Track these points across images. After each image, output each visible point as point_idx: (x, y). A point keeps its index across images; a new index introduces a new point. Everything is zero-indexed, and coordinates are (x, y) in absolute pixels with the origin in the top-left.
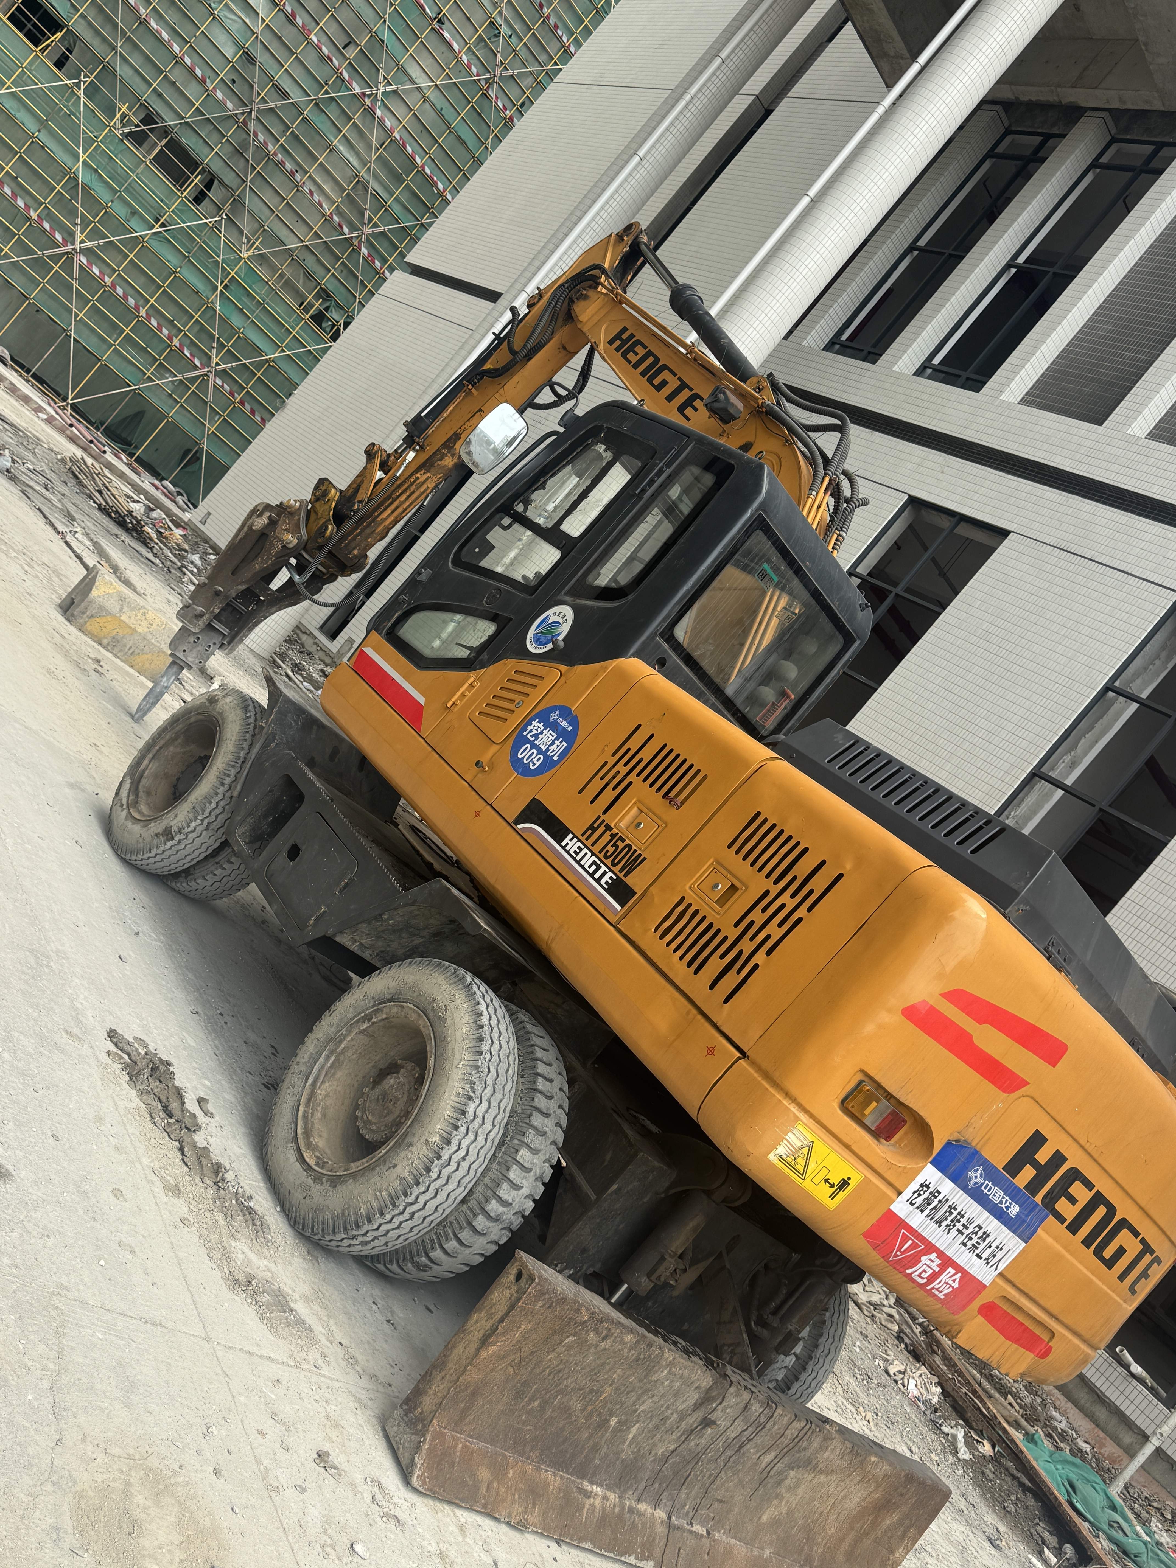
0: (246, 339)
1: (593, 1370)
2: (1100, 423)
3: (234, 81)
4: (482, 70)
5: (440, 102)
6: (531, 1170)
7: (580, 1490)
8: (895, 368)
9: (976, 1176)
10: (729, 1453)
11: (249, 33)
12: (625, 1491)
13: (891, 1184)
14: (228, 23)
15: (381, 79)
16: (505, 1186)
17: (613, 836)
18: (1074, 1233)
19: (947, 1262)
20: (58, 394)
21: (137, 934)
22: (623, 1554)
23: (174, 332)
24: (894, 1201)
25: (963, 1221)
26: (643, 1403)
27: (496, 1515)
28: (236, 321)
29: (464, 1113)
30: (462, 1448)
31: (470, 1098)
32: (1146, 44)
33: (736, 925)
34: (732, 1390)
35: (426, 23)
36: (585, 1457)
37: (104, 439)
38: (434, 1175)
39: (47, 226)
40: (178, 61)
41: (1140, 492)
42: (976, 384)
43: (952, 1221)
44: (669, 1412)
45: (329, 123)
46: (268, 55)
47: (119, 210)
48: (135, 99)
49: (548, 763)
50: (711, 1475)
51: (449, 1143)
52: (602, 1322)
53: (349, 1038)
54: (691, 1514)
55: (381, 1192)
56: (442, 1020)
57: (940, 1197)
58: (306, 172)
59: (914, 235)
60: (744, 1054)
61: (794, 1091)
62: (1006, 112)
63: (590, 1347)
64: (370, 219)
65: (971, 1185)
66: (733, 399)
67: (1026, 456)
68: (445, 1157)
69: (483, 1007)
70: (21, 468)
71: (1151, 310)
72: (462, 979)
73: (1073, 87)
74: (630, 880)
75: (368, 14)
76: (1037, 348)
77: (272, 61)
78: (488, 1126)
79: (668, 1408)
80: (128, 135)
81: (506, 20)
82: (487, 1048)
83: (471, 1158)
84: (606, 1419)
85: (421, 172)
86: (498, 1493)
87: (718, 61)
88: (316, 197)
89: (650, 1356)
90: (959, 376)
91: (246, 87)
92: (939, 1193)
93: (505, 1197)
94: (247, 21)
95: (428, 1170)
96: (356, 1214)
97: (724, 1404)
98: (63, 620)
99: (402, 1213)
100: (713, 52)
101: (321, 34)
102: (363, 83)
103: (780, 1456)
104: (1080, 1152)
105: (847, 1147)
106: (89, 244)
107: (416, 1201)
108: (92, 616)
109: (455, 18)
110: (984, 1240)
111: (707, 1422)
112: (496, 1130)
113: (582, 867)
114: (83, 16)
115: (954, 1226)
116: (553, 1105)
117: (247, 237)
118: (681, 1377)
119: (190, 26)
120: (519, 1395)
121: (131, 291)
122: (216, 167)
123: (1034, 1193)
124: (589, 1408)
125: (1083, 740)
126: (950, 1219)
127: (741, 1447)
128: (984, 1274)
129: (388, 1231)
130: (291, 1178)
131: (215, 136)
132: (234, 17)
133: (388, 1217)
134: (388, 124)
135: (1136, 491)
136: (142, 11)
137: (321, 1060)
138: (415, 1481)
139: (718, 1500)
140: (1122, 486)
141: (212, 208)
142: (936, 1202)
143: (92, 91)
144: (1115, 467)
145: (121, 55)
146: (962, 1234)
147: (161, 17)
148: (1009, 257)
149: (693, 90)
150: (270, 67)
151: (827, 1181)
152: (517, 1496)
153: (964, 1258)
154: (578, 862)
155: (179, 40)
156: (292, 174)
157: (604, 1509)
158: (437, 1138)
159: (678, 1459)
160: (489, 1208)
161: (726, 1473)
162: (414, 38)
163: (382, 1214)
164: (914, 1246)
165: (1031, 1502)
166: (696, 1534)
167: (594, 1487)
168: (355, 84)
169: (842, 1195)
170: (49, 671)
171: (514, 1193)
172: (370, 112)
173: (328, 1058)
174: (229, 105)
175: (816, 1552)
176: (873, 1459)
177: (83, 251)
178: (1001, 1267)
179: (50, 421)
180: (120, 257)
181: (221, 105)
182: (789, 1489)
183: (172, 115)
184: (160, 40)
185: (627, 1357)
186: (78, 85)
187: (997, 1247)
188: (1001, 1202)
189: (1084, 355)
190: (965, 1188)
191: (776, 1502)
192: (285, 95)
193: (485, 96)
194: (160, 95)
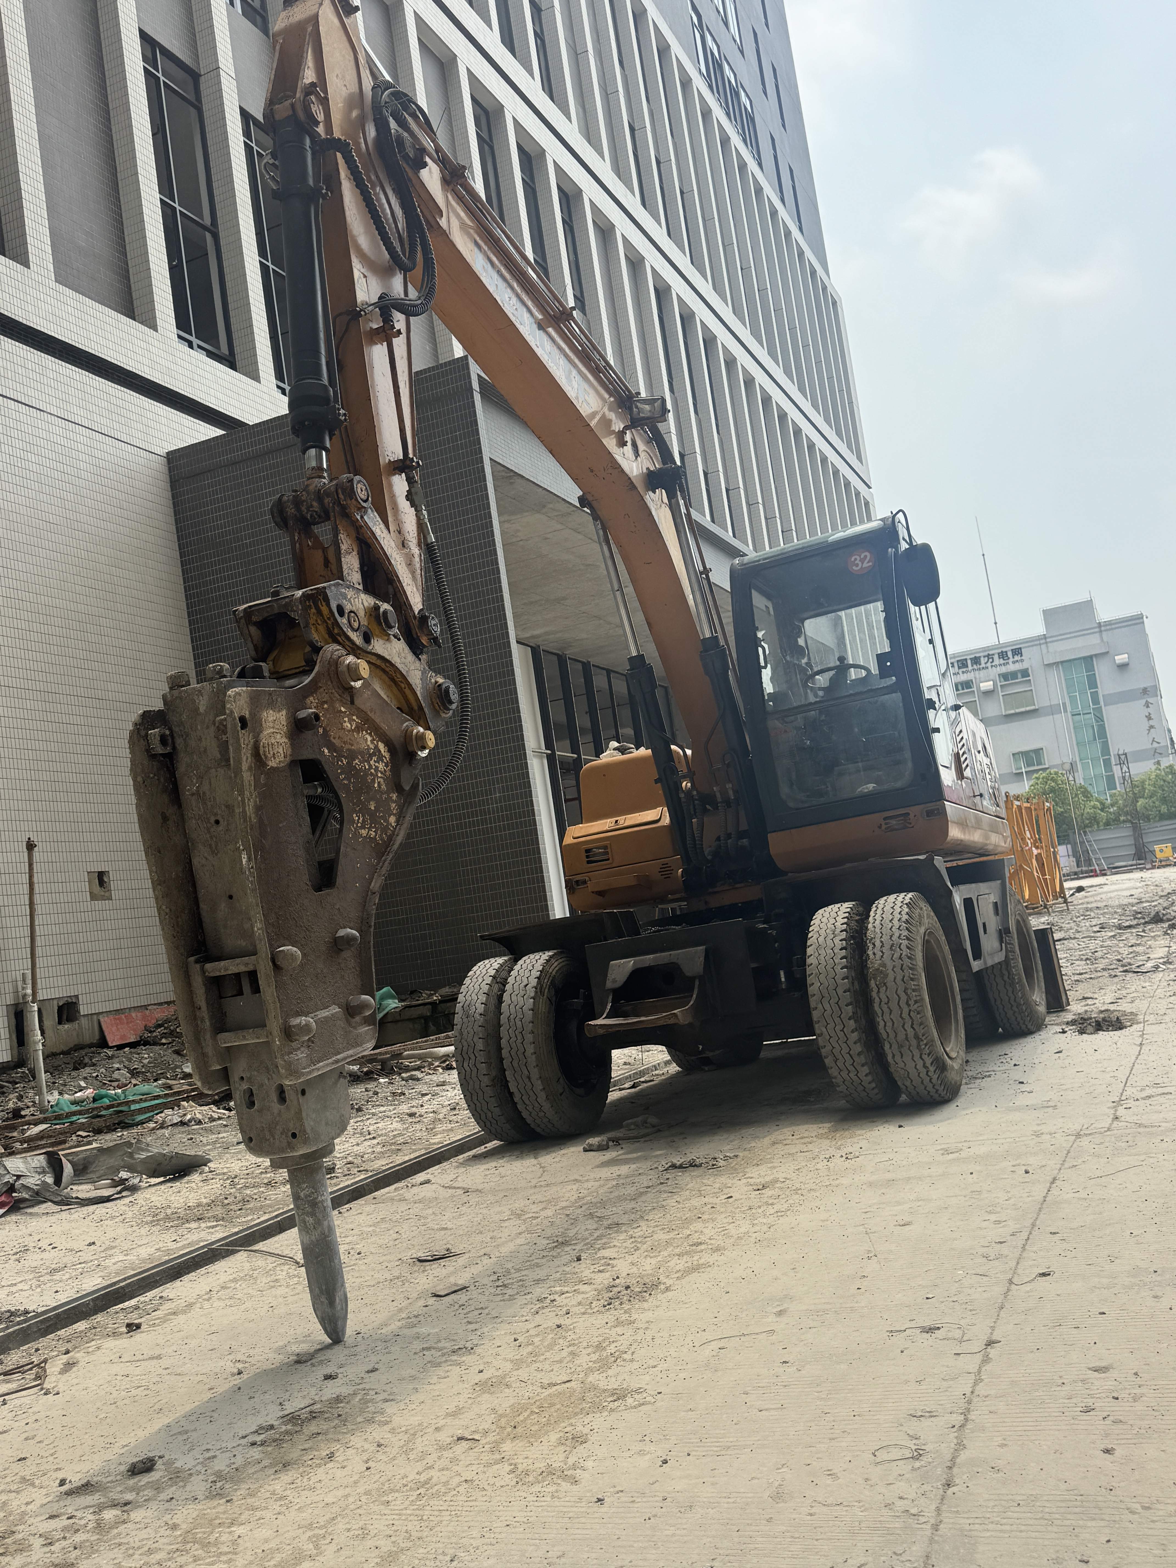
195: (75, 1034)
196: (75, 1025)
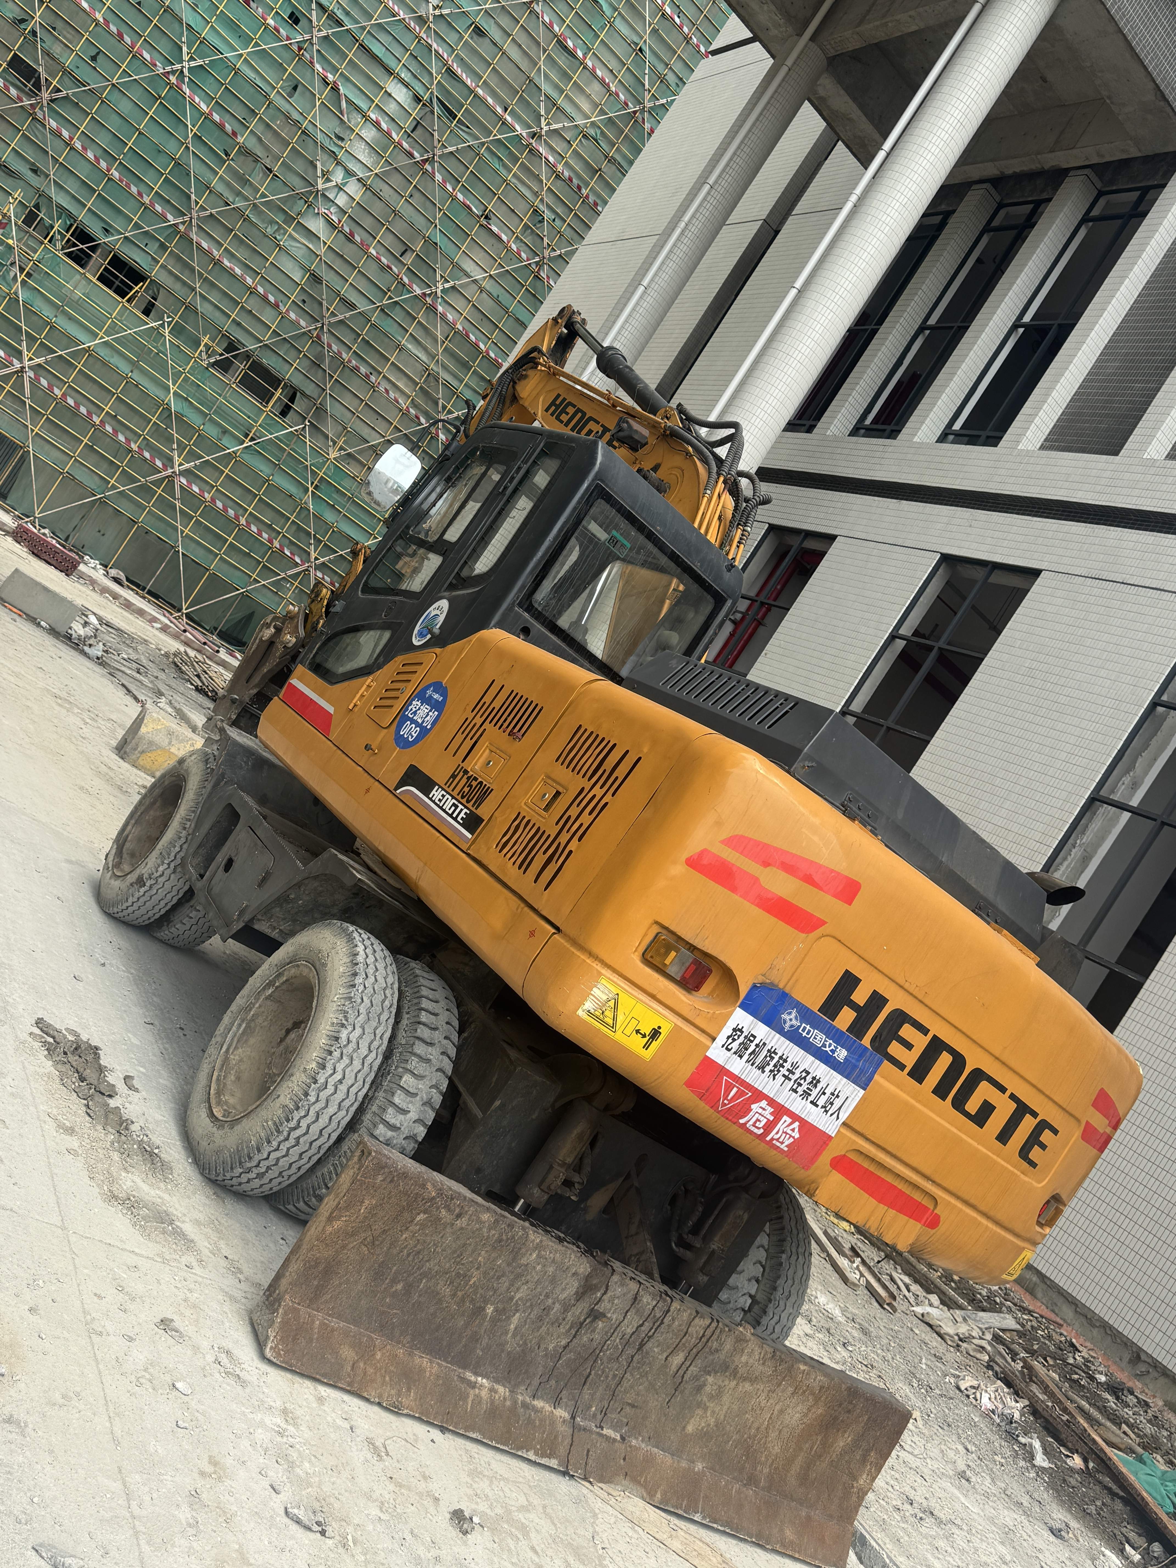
0: (340, 532)
1: (454, 1252)
2: (1116, 454)
3: (304, 301)
4: (531, 255)
5: (495, 290)
6: (417, 1094)
7: (463, 1380)
8: (916, 439)
9: (790, 1018)
10: (630, 1351)
11: (314, 256)
12: (517, 1385)
13: (703, 1031)
14: (294, 251)
15: (438, 277)
16: (391, 1110)
17: (469, 778)
18: (920, 1080)
19: (780, 1110)
20: (173, 607)
21: (103, 965)
22: (520, 1448)
23: (274, 535)
24: (708, 1048)
25: (787, 1065)
26: (518, 1289)
27: (365, 1394)
28: (329, 517)
29: (337, 1039)
30: (320, 1325)
31: (343, 1025)
32: (1109, 98)
33: (557, 824)
34: (615, 1278)
35: (475, 221)
36: (465, 1346)
37: (218, 641)
38: (312, 1099)
39: (147, 455)
40: (252, 291)
41: (1163, 510)
42: (993, 441)
43: (775, 1066)
44: (550, 1301)
45: (396, 325)
46: (332, 272)
47: (211, 431)
48: (218, 333)
49: (424, 732)
50: (615, 1376)
51: (323, 1067)
52: (452, 1199)
53: (257, 1005)
54: (599, 1417)
55: (267, 1122)
56: (324, 965)
57: (757, 1041)
58: (380, 373)
59: (923, 316)
60: (558, 929)
61: (595, 950)
62: (995, 187)
63: (445, 1226)
64: (444, 407)
65: (787, 1027)
66: (636, 426)
67: (1049, 497)
68: (321, 1080)
69: (360, 949)
70: (116, 658)
71: (1155, 341)
72: (345, 930)
73: (1051, 152)
74: (479, 812)
75: (420, 222)
76: (1048, 395)
77: (336, 278)
78: (364, 1051)
79: (547, 1296)
80: (213, 365)
81: (548, 206)
82: (361, 981)
83: (349, 1081)
84: (480, 1307)
85: (486, 357)
86: (365, 1373)
87: (707, 188)
88: (392, 395)
89: (513, 1237)
90: (979, 436)
91: (316, 306)
92: (755, 1037)
93: (392, 1121)
94: (311, 246)
95: (306, 1094)
96: (247, 1147)
97: (609, 1294)
98: (117, 758)
99: (287, 1139)
100: (702, 180)
101: (379, 246)
102: (423, 285)
103: (691, 1358)
104: (901, 993)
105: (653, 997)
106: (187, 466)
107: (298, 1126)
108: (143, 752)
109: (500, 213)
110: (816, 1086)
111: (595, 1315)
112: (373, 1055)
113: (444, 811)
114: (163, 267)
115: (779, 1071)
116: (437, 1036)
117: (332, 440)
118: (553, 1261)
119: (260, 260)
120: (378, 1275)
121: (231, 503)
122: (297, 381)
123: (860, 1035)
124: (460, 1294)
125: (1140, 760)
126: (772, 1063)
127: (642, 1345)
128: (829, 1125)
129: (278, 1159)
130: (200, 1131)
131: (293, 353)
132: (298, 245)
133: (275, 1144)
134: (450, 317)
135: (1159, 510)
136: (215, 253)
137: (234, 1028)
138: (268, 1353)
139: (629, 1404)
140: (1144, 508)
141: (297, 418)
142: (752, 1047)
143: (177, 331)
144: (1136, 492)
145: (201, 294)
146: (790, 1080)
147: (232, 255)
148: (1014, 319)
149: (687, 218)
150: (336, 283)
151: (638, 1032)
152: (387, 1378)
153: (798, 1105)
154: (441, 808)
155: (251, 273)
156: (367, 376)
157: (492, 1402)
158: (314, 1065)
159: (572, 1356)
160: (377, 1132)
161: (632, 1375)
162: (465, 236)
163: (269, 1142)
164: (740, 1094)
165: (1119, 1506)
166: (608, 1438)
167: (480, 1379)
168: (415, 287)
169: (655, 1045)
170: (82, 788)
171: (401, 1117)
172: (432, 309)
173: (240, 1025)
174: (303, 323)
175: (761, 1472)
176: (802, 1367)
177: (183, 473)
178: (844, 1116)
179: (164, 629)
180: (217, 474)
181: (295, 325)
182: (711, 1397)
183: (252, 340)
184: (234, 276)
185: (488, 1237)
186: (162, 325)
187: (833, 1094)
188: (824, 1045)
189: (1096, 394)
190: (781, 1031)
191: (699, 1412)
192: (353, 306)
193: (537, 277)
194: (239, 324)
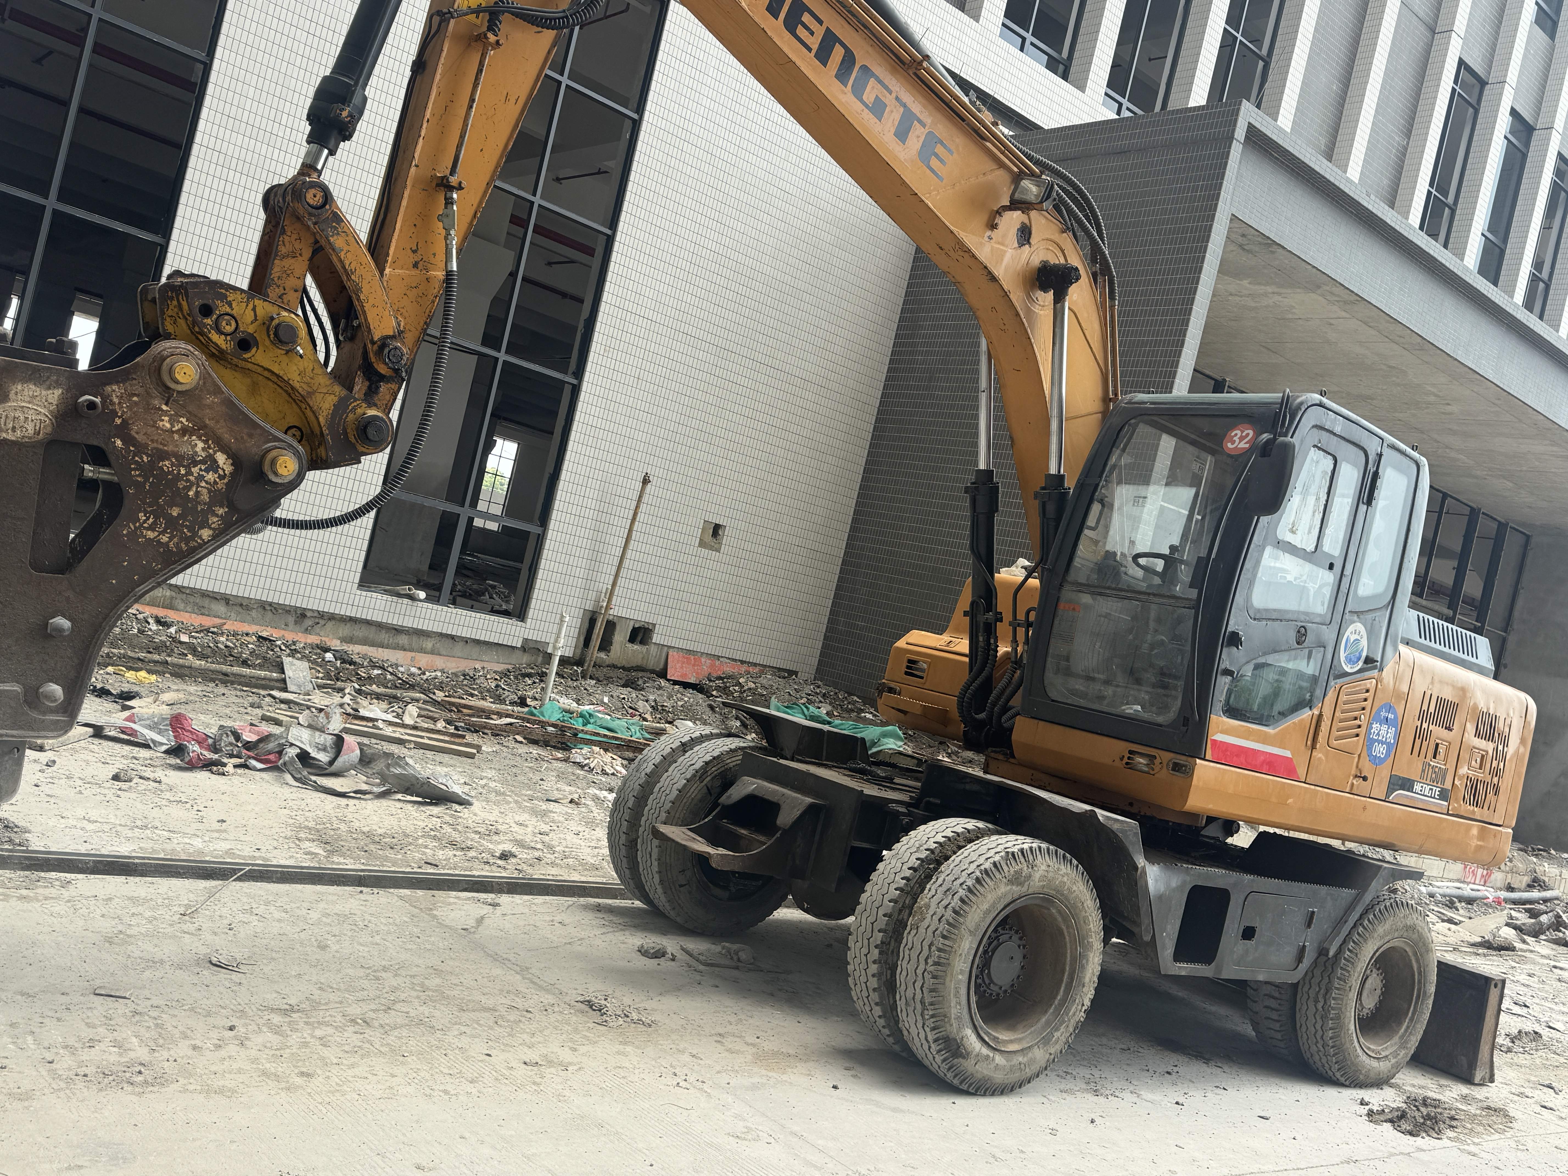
195: (641, 656)
196: (644, 648)
